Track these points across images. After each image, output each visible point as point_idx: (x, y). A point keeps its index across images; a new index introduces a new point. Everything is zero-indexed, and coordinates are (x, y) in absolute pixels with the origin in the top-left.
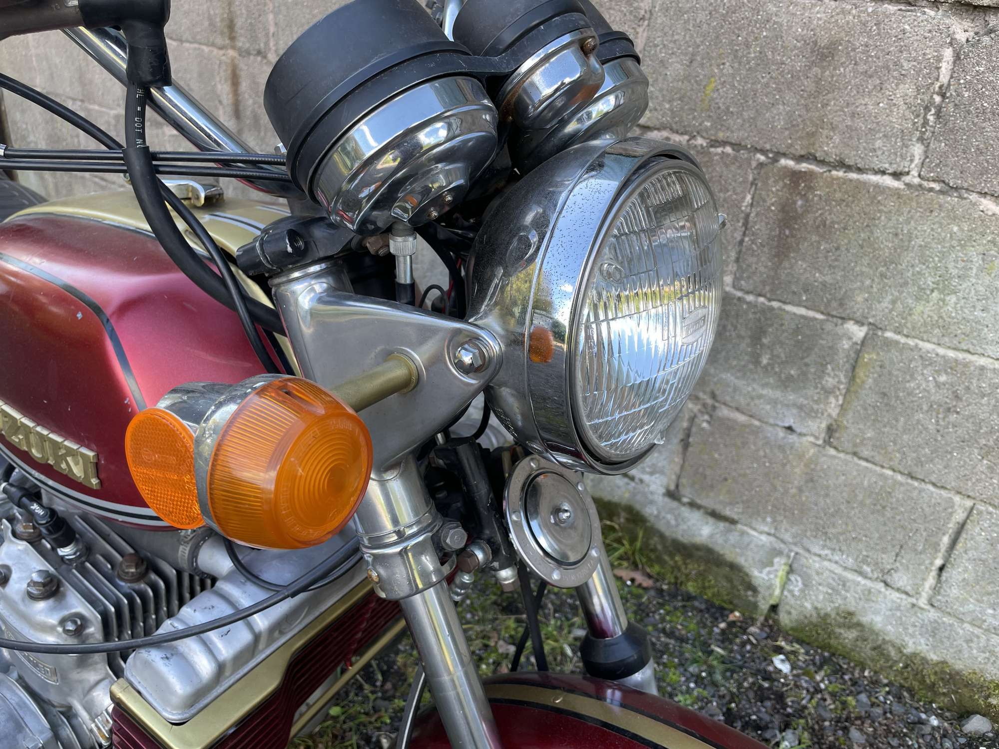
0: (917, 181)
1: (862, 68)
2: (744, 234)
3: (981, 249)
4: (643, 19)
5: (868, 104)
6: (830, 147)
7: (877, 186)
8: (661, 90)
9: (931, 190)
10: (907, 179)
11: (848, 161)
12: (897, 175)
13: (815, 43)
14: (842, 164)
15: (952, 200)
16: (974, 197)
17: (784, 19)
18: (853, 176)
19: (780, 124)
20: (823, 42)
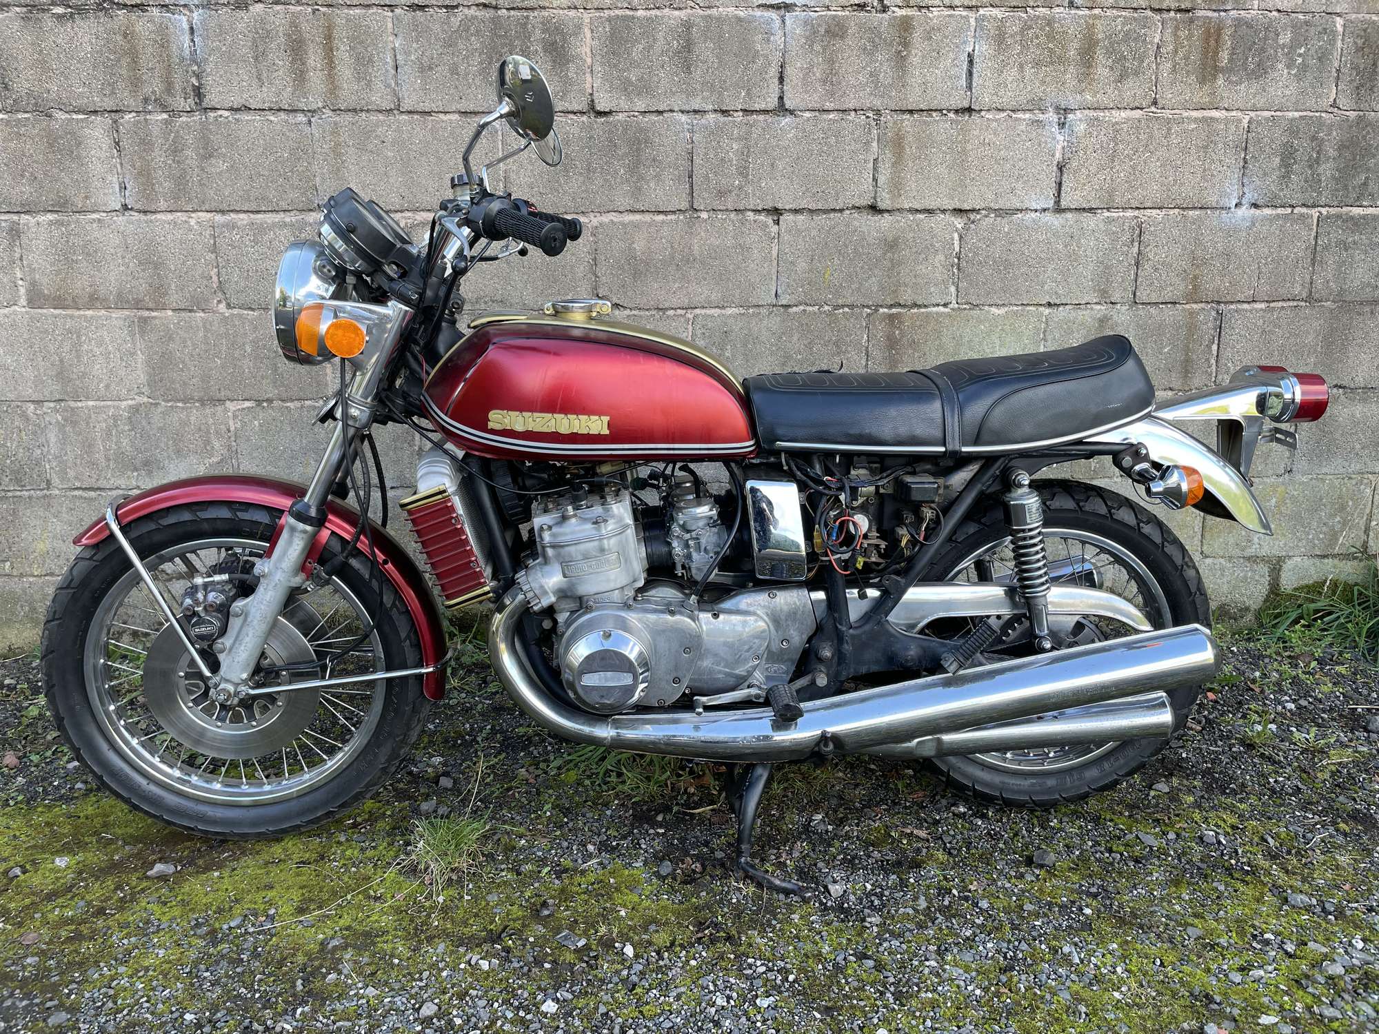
0: (956, 306)
1: (914, 250)
2: (867, 360)
3: (997, 335)
4: (774, 238)
5: (922, 269)
6: (907, 296)
7: (937, 313)
8: (794, 280)
9: (965, 309)
10: (951, 306)
11: (918, 303)
12: (945, 305)
13: (886, 240)
14: (915, 305)
15: (976, 312)
16: (986, 308)
17: (865, 229)
18: (923, 310)
19: (875, 289)
20: (890, 239)
